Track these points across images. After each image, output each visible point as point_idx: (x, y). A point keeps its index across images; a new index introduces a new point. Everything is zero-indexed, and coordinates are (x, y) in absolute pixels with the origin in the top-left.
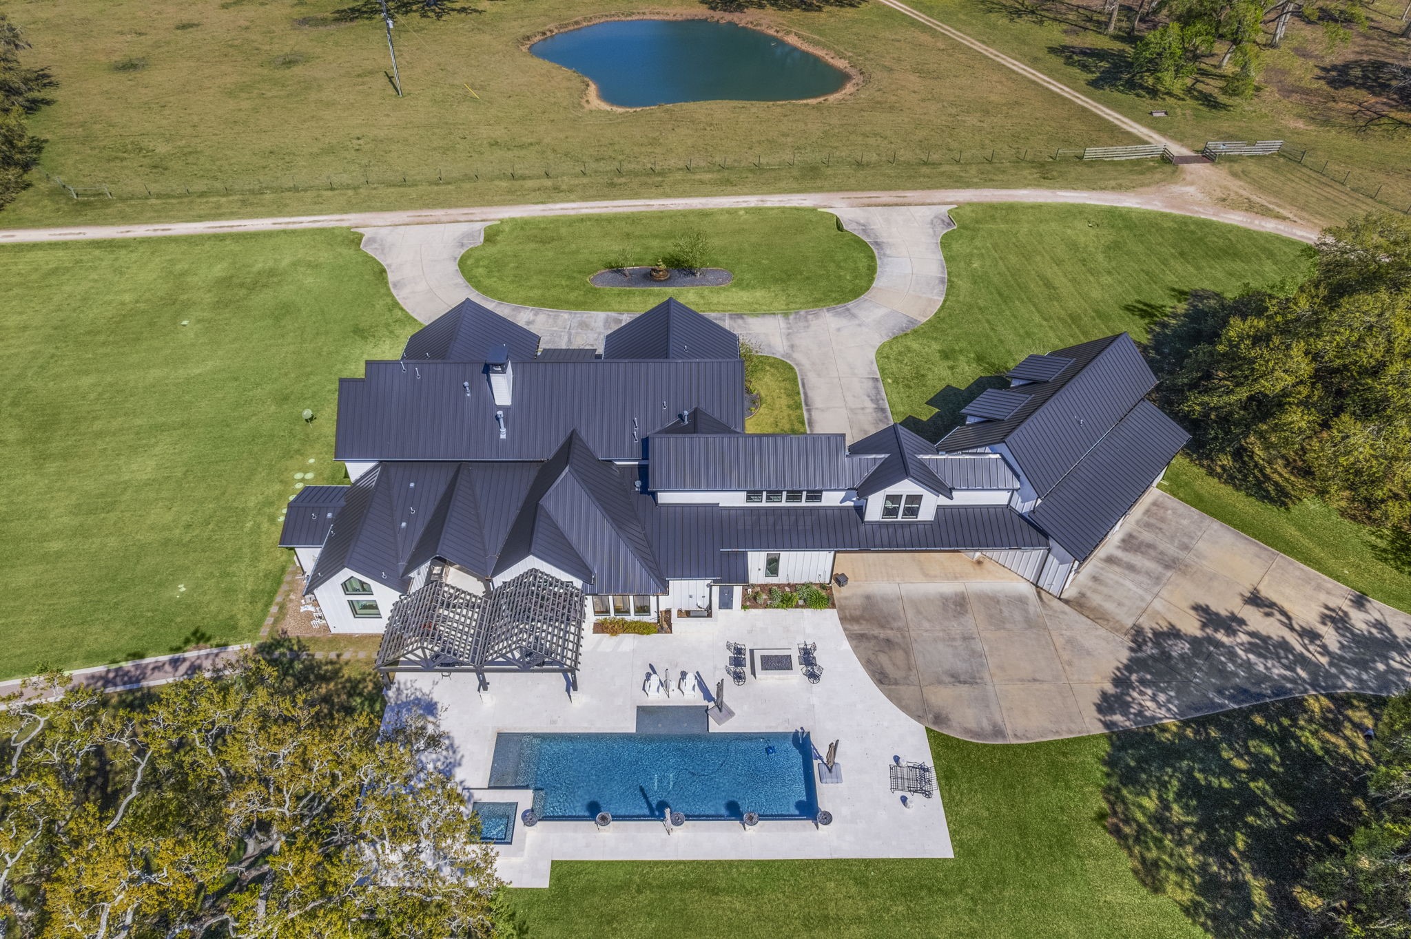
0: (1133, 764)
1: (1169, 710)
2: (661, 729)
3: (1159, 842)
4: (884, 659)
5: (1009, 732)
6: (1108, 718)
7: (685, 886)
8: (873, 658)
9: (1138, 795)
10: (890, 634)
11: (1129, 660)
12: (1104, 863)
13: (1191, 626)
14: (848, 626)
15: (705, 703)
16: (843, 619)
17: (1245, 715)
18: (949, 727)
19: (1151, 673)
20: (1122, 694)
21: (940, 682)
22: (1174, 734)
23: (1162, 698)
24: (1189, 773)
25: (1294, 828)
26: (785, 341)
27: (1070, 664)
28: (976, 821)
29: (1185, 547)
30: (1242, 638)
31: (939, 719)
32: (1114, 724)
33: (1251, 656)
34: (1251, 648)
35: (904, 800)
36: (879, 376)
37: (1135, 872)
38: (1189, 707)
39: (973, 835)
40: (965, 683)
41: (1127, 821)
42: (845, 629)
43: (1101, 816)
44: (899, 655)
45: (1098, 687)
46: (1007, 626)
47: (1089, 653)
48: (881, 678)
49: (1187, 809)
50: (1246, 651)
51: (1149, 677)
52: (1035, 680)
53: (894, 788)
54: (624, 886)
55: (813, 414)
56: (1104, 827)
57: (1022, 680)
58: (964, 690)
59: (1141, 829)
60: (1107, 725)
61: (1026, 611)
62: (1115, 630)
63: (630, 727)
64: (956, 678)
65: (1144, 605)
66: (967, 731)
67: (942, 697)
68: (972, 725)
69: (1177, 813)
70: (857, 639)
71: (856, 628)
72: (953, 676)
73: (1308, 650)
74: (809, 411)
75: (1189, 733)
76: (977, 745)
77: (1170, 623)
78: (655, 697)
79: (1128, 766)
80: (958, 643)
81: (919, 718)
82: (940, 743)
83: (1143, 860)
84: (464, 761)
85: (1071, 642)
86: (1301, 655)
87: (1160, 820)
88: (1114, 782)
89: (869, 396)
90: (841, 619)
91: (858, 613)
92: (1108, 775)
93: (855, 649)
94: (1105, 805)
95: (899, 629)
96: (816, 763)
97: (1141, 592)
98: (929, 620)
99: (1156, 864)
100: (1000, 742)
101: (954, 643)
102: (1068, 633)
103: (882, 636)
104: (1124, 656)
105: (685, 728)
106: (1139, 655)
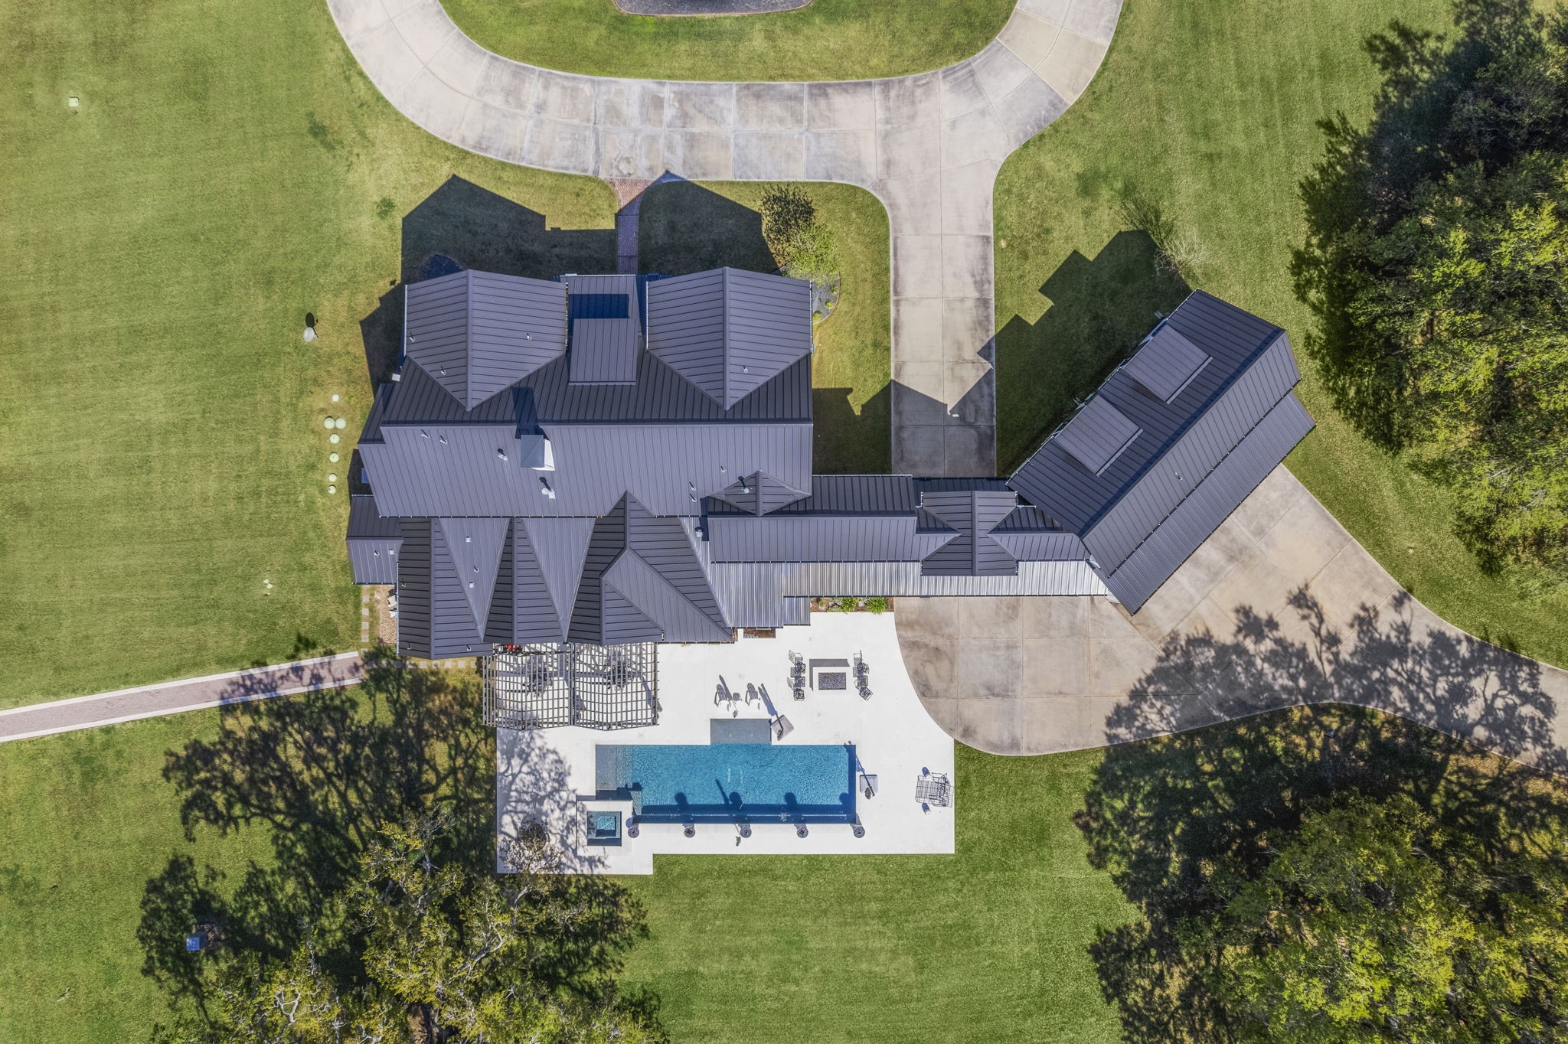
0: (1119, 773)
1: (1169, 723)
2: (731, 739)
3: (1115, 833)
4: (930, 670)
5: (1024, 745)
6: (1114, 731)
7: (753, 873)
8: (920, 669)
9: (1113, 798)
10: (940, 642)
11: (1154, 671)
12: (1068, 851)
13: (1225, 633)
14: (903, 633)
15: (768, 716)
16: (899, 624)
17: (1232, 726)
18: (974, 740)
19: (1168, 685)
20: (1134, 706)
21: (976, 695)
22: (1165, 745)
23: (1168, 710)
24: (1163, 780)
25: (1227, 815)
26: (879, 153)
27: (1097, 675)
28: (979, 824)
29: (1260, 532)
30: (1267, 645)
31: (967, 732)
32: (1116, 736)
33: (1266, 665)
34: (1272, 658)
35: (925, 808)
36: (991, 234)
37: (1089, 856)
38: (1187, 721)
39: (972, 834)
40: (998, 695)
41: (1096, 819)
42: (899, 636)
43: (1078, 815)
44: (945, 665)
45: (1115, 700)
46: (1052, 633)
47: (1118, 664)
48: (925, 691)
49: (1147, 808)
50: (1263, 660)
51: (1164, 688)
52: (1060, 693)
53: (918, 796)
54: (708, 873)
55: (902, 309)
56: (1077, 824)
57: (1049, 693)
58: (995, 702)
59: (1107, 823)
60: (1110, 738)
61: (1074, 615)
62: (1152, 637)
63: (706, 741)
64: (991, 691)
65: (1189, 607)
66: (989, 744)
67: (975, 710)
68: (994, 738)
69: (1140, 811)
70: (909, 646)
71: (909, 635)
72: (988, 689)
73: (1320, 658)
74: (897, 303)
75: (1177, 745)
76: (994, 758)
77: (1208, 631)
78: (724, 711)
79: (1115, 775)
80: (1001, 652)
81: (950, 731)
82: (965, 756)
83: (1098, 847)
84: (572, 771)
85: (1106, 652)
86: (1312, 663)
87: (1123, 817)
88: (1098, 788)
89: (973, 276)
90: (897, 624)
91: (914, 617)
92: (1095, 782)
93: (906, 658)
94: (1084, 808)
95: (950, 637)
96: (858, 774)
97: (1192, 591)
98: (979, 627)
99: (1106, 850)
100: (1014, 754)
101: (998, 653)
102: (1106, 641)
103: (932, 644)
104: (1150, 665)
105: (751, 739)
106: (1165, 664)
